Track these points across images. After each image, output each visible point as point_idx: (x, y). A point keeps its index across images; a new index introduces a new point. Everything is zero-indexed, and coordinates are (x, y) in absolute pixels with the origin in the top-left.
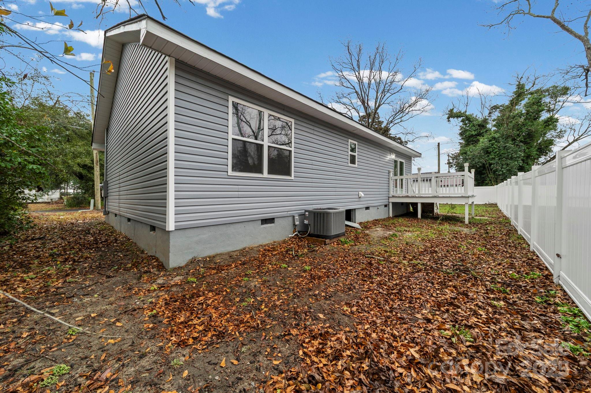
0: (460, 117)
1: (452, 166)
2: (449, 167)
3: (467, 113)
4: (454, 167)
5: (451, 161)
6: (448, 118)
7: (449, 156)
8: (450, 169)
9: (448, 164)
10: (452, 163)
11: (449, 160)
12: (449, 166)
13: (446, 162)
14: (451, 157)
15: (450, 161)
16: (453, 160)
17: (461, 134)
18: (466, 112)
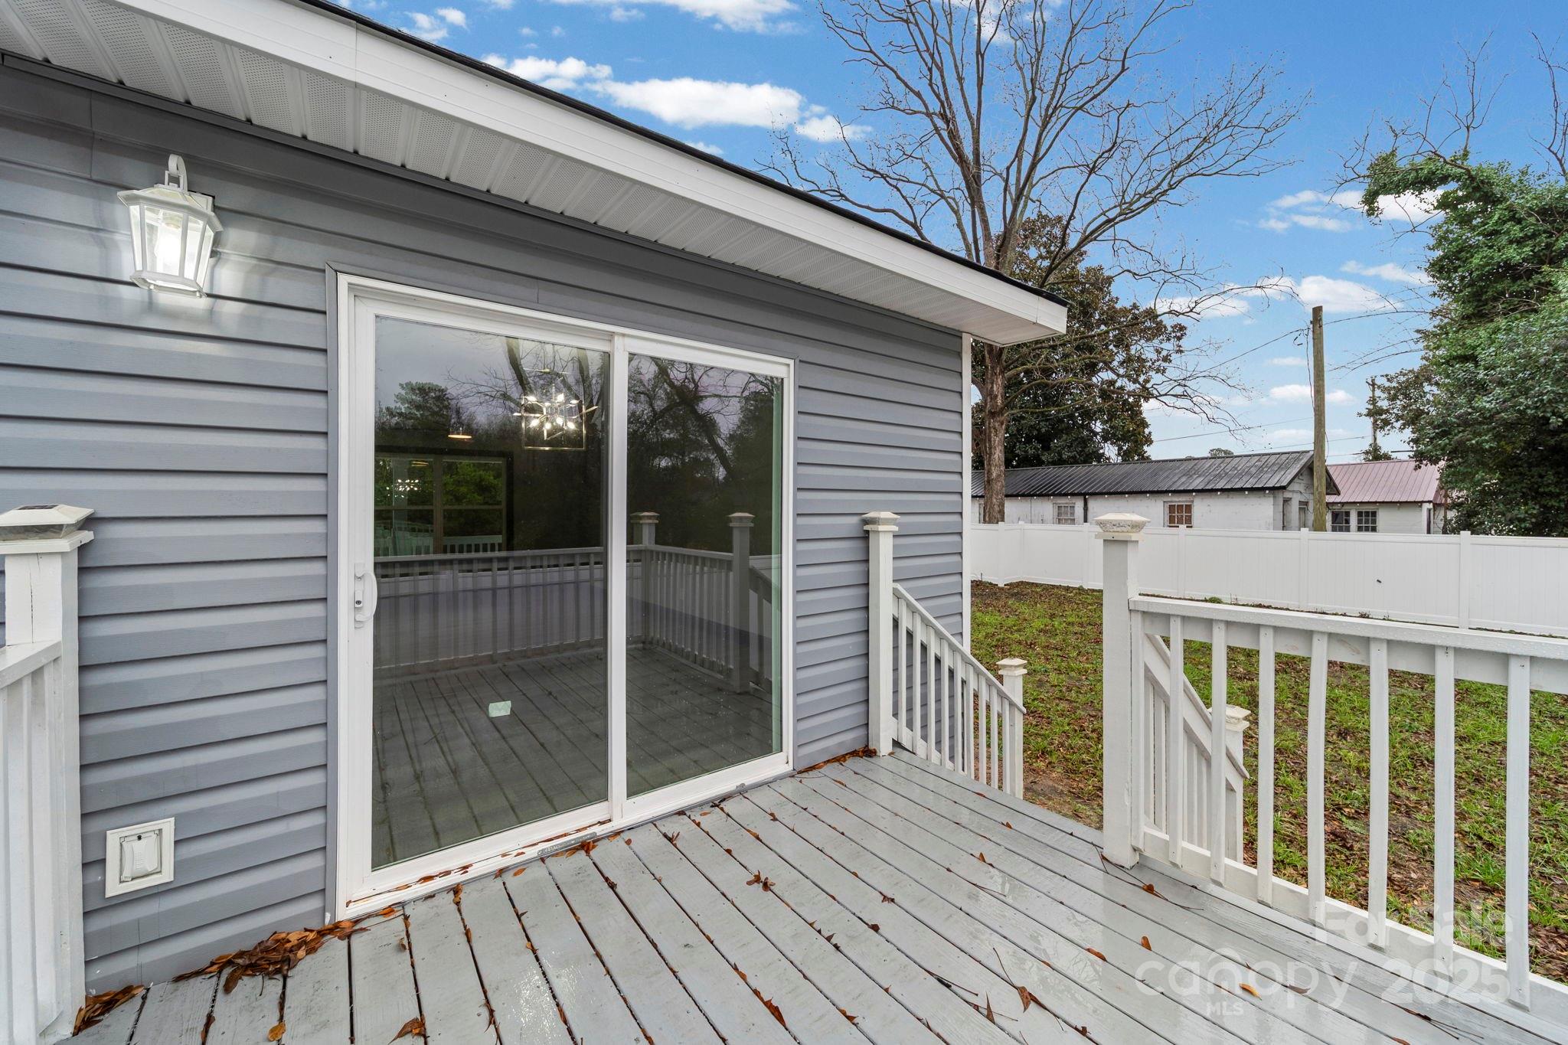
0: (1433, 187)
1: (1386, 423)
2: (1375, 427)
3: (1472, 163)
4: (1398, 425)
5: (1384, 404)
6: (1370, 199)
7: (1373, 385)
8: (1379, 434)
9: (1370, 414)
10: (1387, 411)
11: (1373, 400)
12: (1375, 423)
13: (1364, 407)
14: (1385, 389)
15: (1379, 404)
16: (1393, 398)
17: (1439, 268)
18: (1466, 155)
